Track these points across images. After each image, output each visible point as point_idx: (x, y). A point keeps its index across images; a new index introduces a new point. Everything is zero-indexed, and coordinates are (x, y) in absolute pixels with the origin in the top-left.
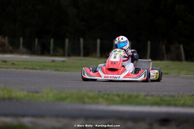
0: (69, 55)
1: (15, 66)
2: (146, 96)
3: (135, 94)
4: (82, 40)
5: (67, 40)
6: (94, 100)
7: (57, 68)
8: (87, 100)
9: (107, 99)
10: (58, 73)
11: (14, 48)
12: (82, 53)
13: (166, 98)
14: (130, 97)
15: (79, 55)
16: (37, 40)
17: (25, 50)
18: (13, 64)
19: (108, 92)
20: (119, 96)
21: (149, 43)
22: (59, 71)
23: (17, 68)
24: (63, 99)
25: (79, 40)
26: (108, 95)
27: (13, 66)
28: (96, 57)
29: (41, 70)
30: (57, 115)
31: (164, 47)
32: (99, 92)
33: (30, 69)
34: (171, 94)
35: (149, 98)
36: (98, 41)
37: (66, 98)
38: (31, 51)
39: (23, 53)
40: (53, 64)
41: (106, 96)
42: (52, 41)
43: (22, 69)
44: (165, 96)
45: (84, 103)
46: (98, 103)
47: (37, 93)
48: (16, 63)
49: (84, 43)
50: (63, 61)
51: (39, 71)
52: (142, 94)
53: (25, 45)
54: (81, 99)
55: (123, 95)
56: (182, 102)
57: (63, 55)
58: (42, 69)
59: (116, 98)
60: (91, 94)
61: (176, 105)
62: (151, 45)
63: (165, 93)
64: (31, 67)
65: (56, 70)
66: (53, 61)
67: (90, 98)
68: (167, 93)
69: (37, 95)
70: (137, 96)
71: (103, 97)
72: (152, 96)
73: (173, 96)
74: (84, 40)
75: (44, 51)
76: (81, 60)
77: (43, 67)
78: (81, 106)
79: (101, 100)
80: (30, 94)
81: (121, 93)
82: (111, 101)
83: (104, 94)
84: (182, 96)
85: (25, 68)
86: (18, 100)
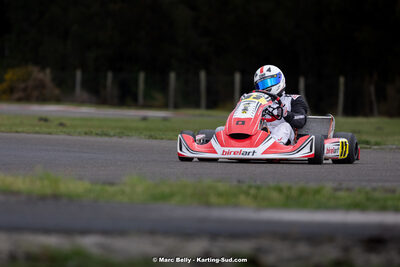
0: (176, 107)
1: (65, 130)
2: (336, 190)
3: (313, 185)
4: (203, 75)
5: (173, 76)
6: (230, 198)
7: (153, 133)
8: (214, 199)
9: (255, 197)
10: (154, 142)
11: (63, 92)
12: (203, 101)
13: (377, 195)
14: (302, 192)
15: (197, 105)
16: (110, 75)
17: (85, 95)
18: (61, 125)
19: (258, 183)
20: (280, 190)
21: (342, 80)
22: (156, 138)
23: (69, 134)
24: (164, 198)
25: (198, 76)
26: (258, 188)
27: (61, 128)
29: (121, 137)
30: (153, 231)
31: (372, 89)
32: (239, 181)
33: (97, 134)
34: (388, 185)
35: (341, 194)
36: (238, 77)
37: (172, 195)
38: (99, 97)
39: (82, 103)
40: (142, 125)
41: (253, 191)
42: (142, 76)
43: (80, 134)
44: (374, 189)
45: (208, 205)
46: (236, 206)
47: (112, 184)
48: (68, 123)
49: (208, 82)
50: (165, 119)
51: (114, 139)
52: (329, 186)
53: (86, 85)
54: (203, 198)
55: (289, 188)
57: (165, 106)
58: (121, 135)
59: (275, 195)
60: (222, 187)
61: (397, 209)
62: (346, 84)
63: (374, 185)
64: (99, 131)
65: (151, 137)
66: (145, 119)
67: (220, 195)
68: (380, 184)
69: (111, 189)
70: (317, 192)
71: (247, 194)
72: (348, 189)
74: (208, 74)
75: (126, 97)
76: (202, 115)
77: (124, 130)
78: (202, 212)
79: (242, 198)
80: (98, 188)
81: (284, 184)
82: (263, 202)
83: (250, 187)
85: (86, 134)
86: (71, 199)
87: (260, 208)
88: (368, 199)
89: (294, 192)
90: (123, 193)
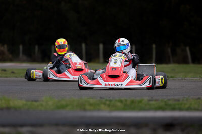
1: (14, 75)
2: (150, 101)
3: (138, 99)
4: (84, 46)
6: (96, 107)
8: (88, 107)
9: (109, 106)
11: (13, 56)
12: (84, 59)
13: (171, 103)
14: (133, 102)
16: (37, 47)
17: (25, 58)
18: (13, 73)
19: (111, 98)
20: (121, 102)
21: (154, 46)
23: (16, 77)
24: (63, 107)
25: (81, 46)
26: (110, 101)
28: (99, 62)
31: (169, 50)
32: (101, 98)
34: (176, 98)
35: (152, 103)
36: (101, 46)
37: (67, 106)
38: (32, 58)
39: (23, 61)
41: (107, 103)
42: (52, 47)
44: (169, 100)
45: (85, 110)
46: (99, 110)
47: (36, 101)
48: (16, 72)
49: (86, 49)
52: (146, 99)
53: (25, 52)
54: (82, 107)
55: (126, 101)
56: (187, 106)
59: (119, 104)
60: (92, 101)
61: (180, 110)
62: (156, 48)
63: (169, 98)
67: (91, 105)
68: (172, 97)
69: (36, 104)
70: (140, 102)
71: (104, 104)
72: (156, 100)
73: (179, 101)
74: (86, 45)
75: (45, 58)
78: (82, 114)
79: (102, 106)
80: (29, 103)
81: (123, 99)
83: (106, 100)
84: (187, 100)
86: (16, 109)
87: (111, 111)
88: (166, 105)
89: (128, 103)
90: (42, 105)
